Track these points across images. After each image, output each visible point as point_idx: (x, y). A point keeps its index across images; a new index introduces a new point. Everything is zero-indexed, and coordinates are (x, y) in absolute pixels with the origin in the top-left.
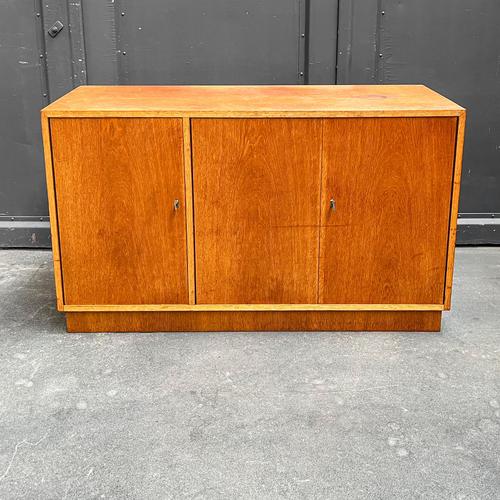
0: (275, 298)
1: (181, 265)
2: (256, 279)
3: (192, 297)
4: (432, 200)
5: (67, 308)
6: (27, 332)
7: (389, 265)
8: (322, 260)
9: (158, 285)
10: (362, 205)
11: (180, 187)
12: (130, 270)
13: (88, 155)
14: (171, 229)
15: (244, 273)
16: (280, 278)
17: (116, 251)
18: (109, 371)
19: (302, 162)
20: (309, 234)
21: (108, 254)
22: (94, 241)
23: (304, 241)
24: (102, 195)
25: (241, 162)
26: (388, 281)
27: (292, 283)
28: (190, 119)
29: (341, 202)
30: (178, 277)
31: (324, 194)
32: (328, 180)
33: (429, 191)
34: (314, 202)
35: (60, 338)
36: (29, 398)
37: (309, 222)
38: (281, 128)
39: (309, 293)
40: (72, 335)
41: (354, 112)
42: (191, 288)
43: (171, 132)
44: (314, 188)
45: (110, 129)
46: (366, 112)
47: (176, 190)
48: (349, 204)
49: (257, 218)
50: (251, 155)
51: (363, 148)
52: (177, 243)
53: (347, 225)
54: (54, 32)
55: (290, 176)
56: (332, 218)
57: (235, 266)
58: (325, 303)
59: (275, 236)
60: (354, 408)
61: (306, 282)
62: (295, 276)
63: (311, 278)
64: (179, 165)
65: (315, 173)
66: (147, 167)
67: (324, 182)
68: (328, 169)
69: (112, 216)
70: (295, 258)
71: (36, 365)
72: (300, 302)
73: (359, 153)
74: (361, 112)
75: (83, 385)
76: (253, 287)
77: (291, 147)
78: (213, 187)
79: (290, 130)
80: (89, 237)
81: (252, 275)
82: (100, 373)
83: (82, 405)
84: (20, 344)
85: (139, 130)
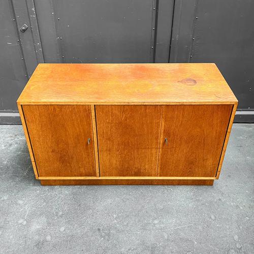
0: (137, 174)
1: (93, 163)
2: (128, 167)
3: (98, 174)
4: (216, 139)
5: (40, 178)
6: (23, 185)
7: (192, 163)
8: (160, 161)
9: (82, 170)
11: (90, 133)
12: (68, 165)
13: (44, 120)
14: (87, 149)
15: (122, 166)
16: (139, 167)
17: (61, 157)
18: (61, 213)
19: (151, 123)
20: (154, 151)
21: (57, 159)
22: (50, 154)
23: (151, 154)
24: (52, 136)
25: (120, 123)
26: (191, 168)
27: (145, 169)
28: (95, 105)
29: (170, 139)
30: (91, 167)
31: (162, 136)
32: (164, 131)
33: (214, 134)
34: (157, 138)
35: (39, 189)
36: (25, 233)
37: (154, 146)
38: (141, 109)
39: (153, 173)
40: (44, 187)
41: (180, 103)
42: (97, 171)
43: (85, 110)
44: (157, 133)
45: (54, 109)
46: (186, 102)
47: (89, 134)
48: (174, 139)
49: (129, 145)
50: (126, 120)
51: (183, 117)
52: (90, 154)
53: (173, 148)
54: (23, 30)
55: (145, 129)
56: (165, 146)
57: (118, 163)
58: (160, 176)
59: (138, 152)
60: (172, 241)
61: (152, 169)
62: (147, 166)
63: (154, 168)
64: (90, 124)
65: (158, 127)
66: (74, 125)
67: (162, 131)
68: (165, 126)
69: (58, 145)
70: (147, 160)
71: (28, 209)
72: (149, 176)
73: (181, 119)
74: (183, 102)
75: (49, 224)
76: (127, 171)
77: (146, 117)
78: (107, 133)
79: (146, 110)
80: (48, 152)
81: (126, 166)
82: (57, 215)
83: (49, 238)
84: (20, 193)
85: (68, 110)
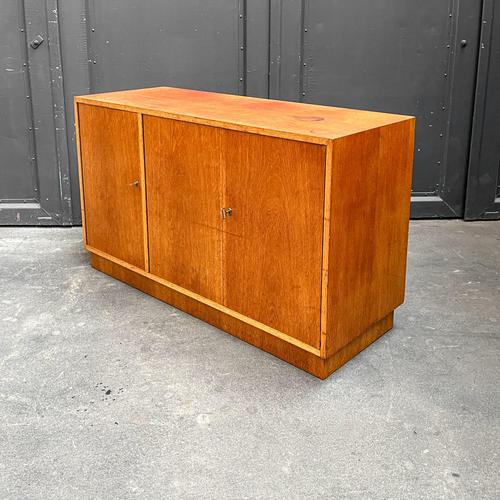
0: (195, 288)
1: (141, 236)
3: (147, 265)
5: (88, 247)
7: (274, 288)
8: (225, 264)
9: (130, 248)
10: (251, 220)
11: (138, 171)
14: (135, 203)
15: (176, 257)
16: (197, 270)
20: (215, 236)
23: (213, 242)
25: (171, 158)
27: (205, 278)
28: (142, 115)
31: (224, 201)
32: (227, 188)
34: (218, 206)
37: (214, 225)
38: (194, 131)
39: (217, 292)
42: (146, 258)
44: (217, 193)
47: (136, 172)
49: (182, 210)
51: (250, 163)
52: (139, 217)
53: (241, 236)
54: (36, 44)
55: (202, 178)
56: (230, 226)
57: (171, 248)
58: (228, 307)
59: (194, 230)
61: (215, 281)
62: (207, 272)
63: (218, 278)
64: (137, 151)
65: (218, 179)
67: (224, 190)
68: (227, 178)
69: (106, 185)
73: (248, 168)
77: (201, 152)
79: (200, 134)
81: (181, 261)
